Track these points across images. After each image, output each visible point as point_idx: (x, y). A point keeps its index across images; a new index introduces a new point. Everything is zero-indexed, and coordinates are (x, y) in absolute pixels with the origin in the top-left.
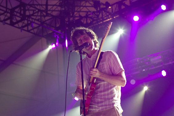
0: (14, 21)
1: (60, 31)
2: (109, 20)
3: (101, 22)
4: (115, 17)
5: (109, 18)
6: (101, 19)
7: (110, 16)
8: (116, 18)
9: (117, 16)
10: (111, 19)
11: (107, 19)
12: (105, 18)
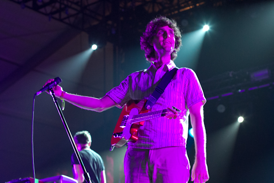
0: (40, 4)
1: (110, 22)
2: (188, 8)
3: (176, 12)
4: (198, 5)
5: (189, 6)
6: (176, 7)
7: (190, 2)
8: (200, 5)
9: (202, 3)
10: (191, 7)
11: (185, 7)
12: (183, 5)
